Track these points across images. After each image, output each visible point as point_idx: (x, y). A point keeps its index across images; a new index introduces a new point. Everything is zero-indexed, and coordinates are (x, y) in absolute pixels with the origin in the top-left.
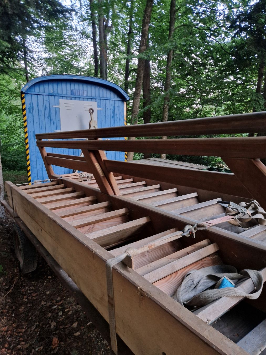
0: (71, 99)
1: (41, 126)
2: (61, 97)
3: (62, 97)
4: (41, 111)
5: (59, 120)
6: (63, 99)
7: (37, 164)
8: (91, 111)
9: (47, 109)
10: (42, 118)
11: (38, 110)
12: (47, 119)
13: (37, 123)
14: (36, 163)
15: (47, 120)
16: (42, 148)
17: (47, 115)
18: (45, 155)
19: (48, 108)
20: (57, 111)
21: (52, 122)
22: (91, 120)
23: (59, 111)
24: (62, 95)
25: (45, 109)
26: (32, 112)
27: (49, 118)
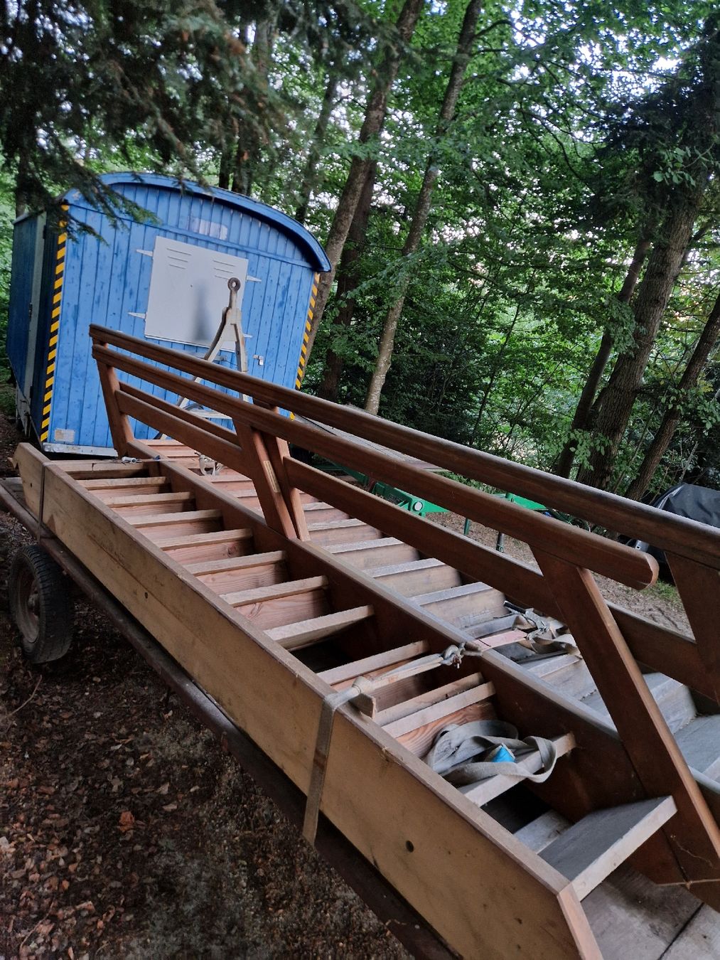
0: (186, 242)
1: (97, 294)
2: (162, 232)
3: (166, 231)
4: (105, 257)
5: (147, 289)
6: (165, 236)
7: (70, 389)
8: (234, 284)
9: (119, 256)
10: (104, 275)
11: (98, 253)
12: (115, 279)
13: (88, 285)
14: (68, 386)
15: (116, 283)
16: (109, 367)
17: (118, 270)
18: (115, 387)
19: (124, 253)
20: (146, 265)
21: (127, 290)
22: (230, 306)
23: (151, 266)
24: (164, 227)
25: (117, 254)
26: (80, 254)
27: (123, 278)
